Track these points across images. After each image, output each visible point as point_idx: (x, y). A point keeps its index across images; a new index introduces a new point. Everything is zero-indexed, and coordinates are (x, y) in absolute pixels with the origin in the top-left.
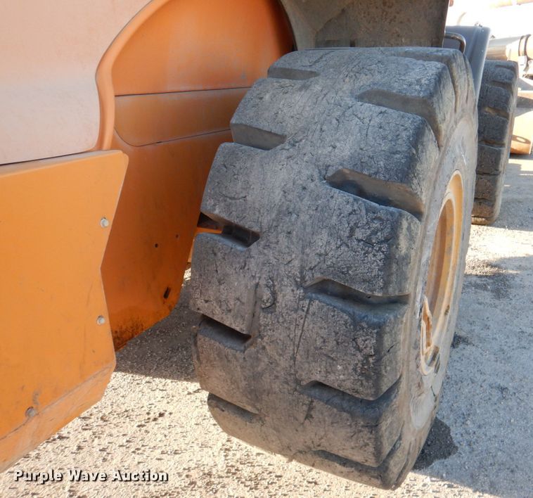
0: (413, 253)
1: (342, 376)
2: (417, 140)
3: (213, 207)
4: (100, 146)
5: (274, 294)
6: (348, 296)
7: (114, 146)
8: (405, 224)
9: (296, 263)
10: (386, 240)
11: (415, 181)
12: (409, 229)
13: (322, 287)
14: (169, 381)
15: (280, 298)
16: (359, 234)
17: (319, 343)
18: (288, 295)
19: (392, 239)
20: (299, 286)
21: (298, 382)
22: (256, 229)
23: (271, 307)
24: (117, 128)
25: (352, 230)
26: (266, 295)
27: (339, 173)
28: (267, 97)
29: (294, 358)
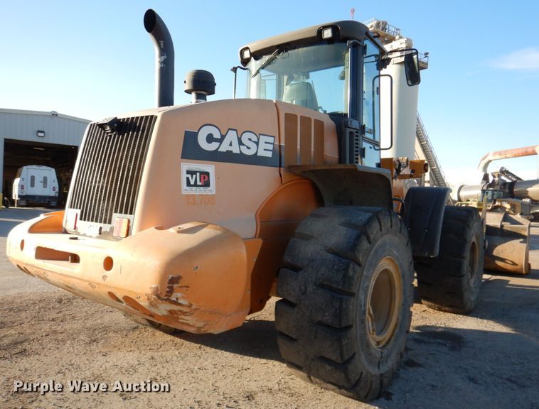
0: (355, 277)
1: (328, 318)
2: (358, 238)
3: (287, 259)
4: (255, 237)
5: (306, 288)
6: (331, 289)
7: (259, 237)
8: (351, 266)
9: (314, 277)
10: (344, 269)
11: (356, 252)
12: (353, 267)
13: (322, 286)
14: (251, 358)
15: (308, 289)
16: (335, 267)
17: (320, 305)
18: (311, 288)
19: (346, 269)
20: (315, 285)
21: (312, 322)
22: (301, 266)
23: (304, 293)
24: (260, 233)
25: (333, 267)
26: (303, 288)
27: (330, 248)
28: (309, 224)
29: (311, 312)
